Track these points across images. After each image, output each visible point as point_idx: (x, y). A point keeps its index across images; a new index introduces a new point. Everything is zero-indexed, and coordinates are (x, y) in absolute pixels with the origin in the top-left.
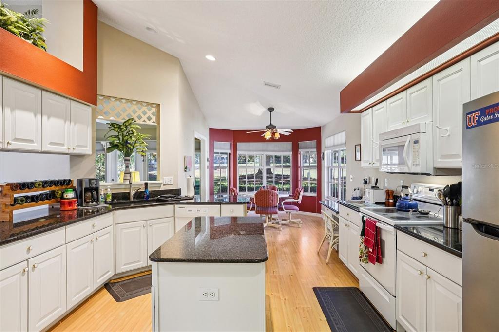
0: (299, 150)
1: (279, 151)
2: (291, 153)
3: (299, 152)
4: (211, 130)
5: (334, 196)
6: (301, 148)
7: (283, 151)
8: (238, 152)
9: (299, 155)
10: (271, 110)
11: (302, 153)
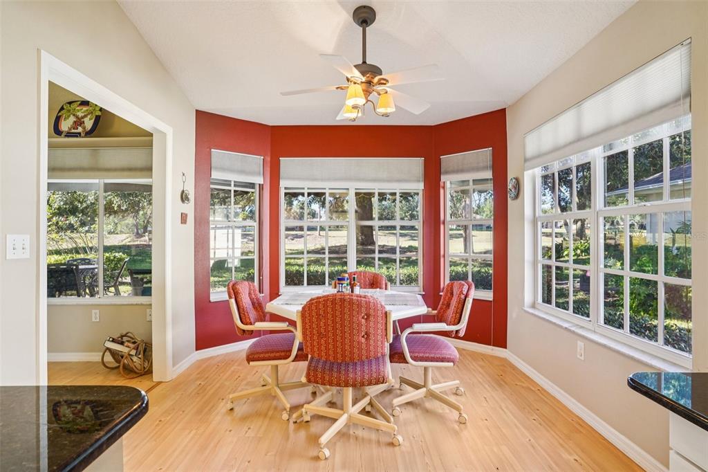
0: (443, 178)
1: (389, 181)
2: (421, 186)
3: (442, 184)
4: (200, 114)
5: (547, 300)
6: (447, 173)
7: (399, 181)
8: (284, 184)
9: (442, 191)
10: (364, 17)
11: (448, 185)
